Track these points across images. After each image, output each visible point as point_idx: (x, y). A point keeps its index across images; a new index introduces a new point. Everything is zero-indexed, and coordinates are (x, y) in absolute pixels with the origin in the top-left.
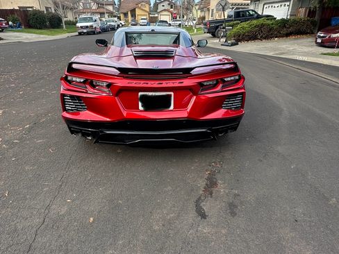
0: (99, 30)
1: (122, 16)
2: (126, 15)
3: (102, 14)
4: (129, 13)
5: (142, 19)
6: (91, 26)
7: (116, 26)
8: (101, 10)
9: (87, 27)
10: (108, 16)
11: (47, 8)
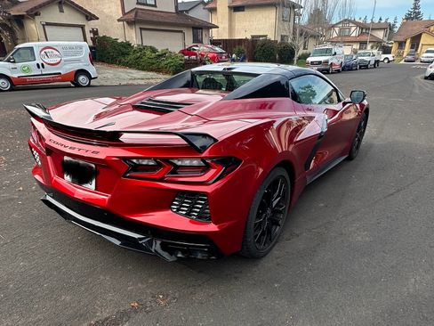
0: (337, 68)
1: (395, 47)
2: (401, 44)
3: (363, 44)
4: (408, 41)
5: (428, 52)
6: (327, 62)
7: (372, 62)
8: (363, 38)
9: (320, 63)
10: (372, 48)
11: (283, 37)
